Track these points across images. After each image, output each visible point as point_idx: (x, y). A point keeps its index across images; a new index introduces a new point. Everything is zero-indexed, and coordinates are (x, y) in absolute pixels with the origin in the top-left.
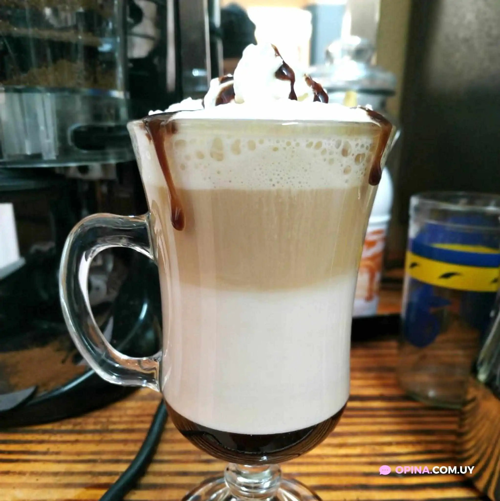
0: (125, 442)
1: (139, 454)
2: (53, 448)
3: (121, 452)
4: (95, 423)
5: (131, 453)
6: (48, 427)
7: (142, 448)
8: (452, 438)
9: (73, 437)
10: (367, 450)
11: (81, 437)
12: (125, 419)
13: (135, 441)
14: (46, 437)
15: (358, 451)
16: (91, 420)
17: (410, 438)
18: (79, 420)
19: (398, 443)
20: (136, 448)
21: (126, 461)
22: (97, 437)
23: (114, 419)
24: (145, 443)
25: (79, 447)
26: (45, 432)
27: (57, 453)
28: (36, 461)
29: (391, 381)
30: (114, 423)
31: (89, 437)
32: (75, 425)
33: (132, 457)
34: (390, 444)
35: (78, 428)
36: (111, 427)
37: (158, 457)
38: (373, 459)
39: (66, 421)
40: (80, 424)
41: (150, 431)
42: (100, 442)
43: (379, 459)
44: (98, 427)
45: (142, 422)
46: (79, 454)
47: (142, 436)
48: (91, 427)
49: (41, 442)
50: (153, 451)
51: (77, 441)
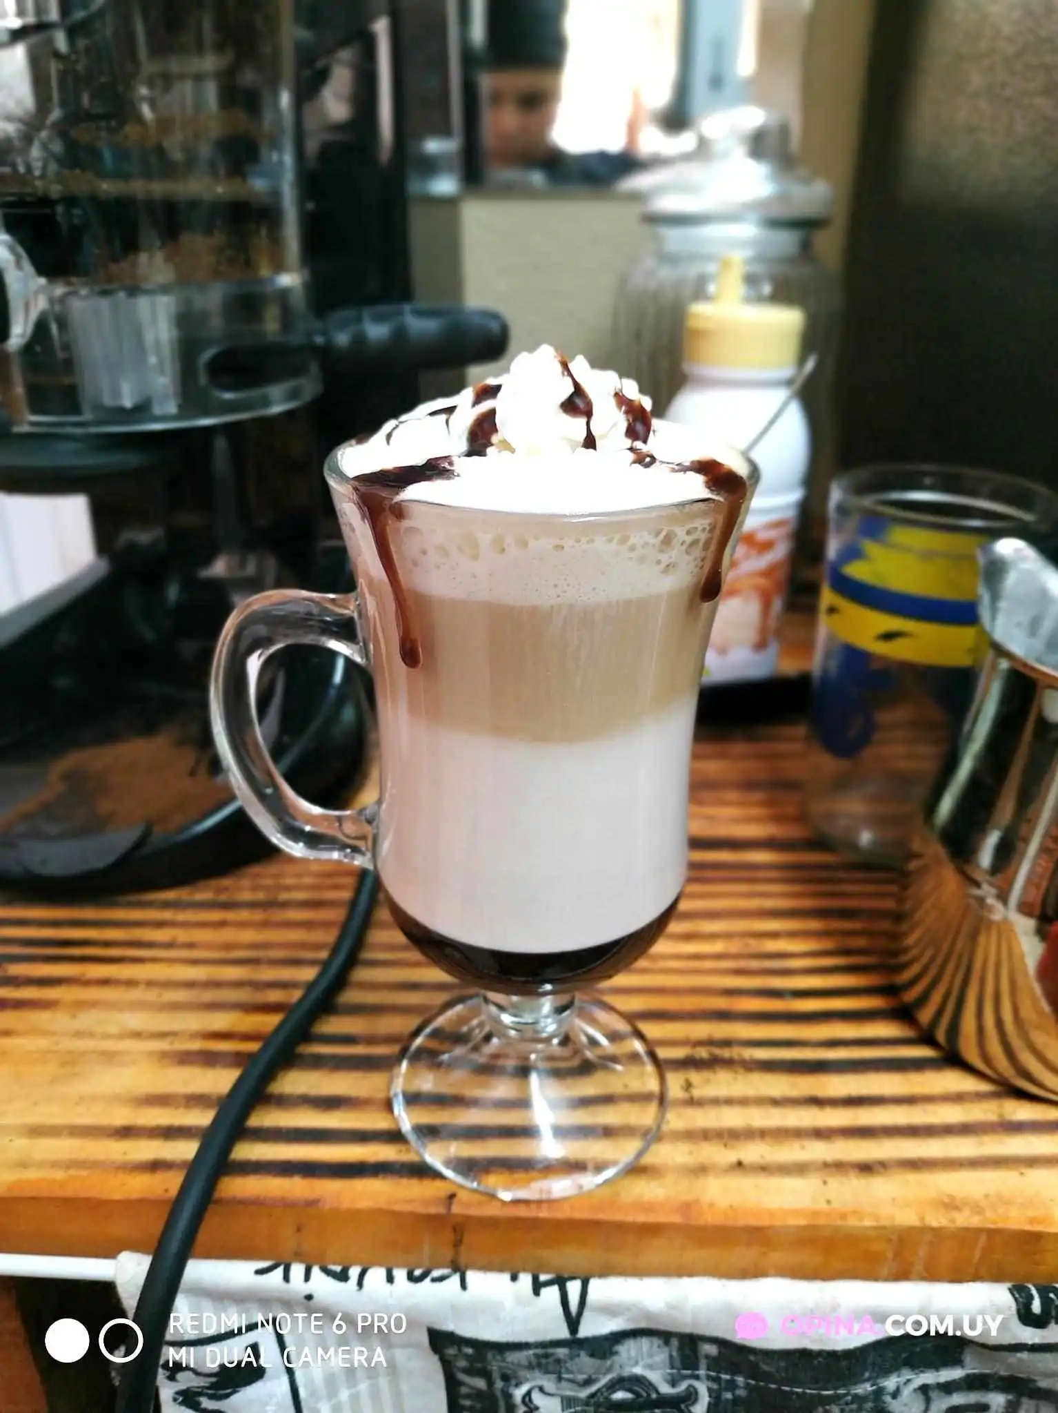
0: (308, 925)
1: (335, 950)
2: (182, 935)
3: (303, 945)
4: (255, 889)
5: (318, 947)
6: (170, 895)
7: (341, 938)
8: (886, 925)
9: (215, 916)
10: (734, 947)
11: (230, 916)
12: (308, 880)
13: (325, 924)
14: (167, 915)
15: (718, 947)
16: (246, 882)
17: (814, 924)
18: (226, 882)
19: (792, 935)
20: (330, 936)
21: (312, 963)
22: (258, 915)
23: (289, 881)
24: (345, 926)
25: (228, 935)
26: (166, 905)
27: (191, 946)
28: (154, 960)
29: (790, 810)
30: (288, 888)
31: (244, 915)
32: (219, 891)
33: (324, 955)
34: (774, 935)
35: (223, 897)
36: (284, 896)
37: (367, 955)
38: (742, 964)
39: (202, 884)
40: (226, 889)
41: (353, 904)
42: (265, 924)
43: (754, 964)
44: (261, 896)
45: (337, 887)
46: (228, 946)
47: (338, 915)
48: (247, 896)
49: (160, 924)
50: (359, 943)
51: (222, 924)
